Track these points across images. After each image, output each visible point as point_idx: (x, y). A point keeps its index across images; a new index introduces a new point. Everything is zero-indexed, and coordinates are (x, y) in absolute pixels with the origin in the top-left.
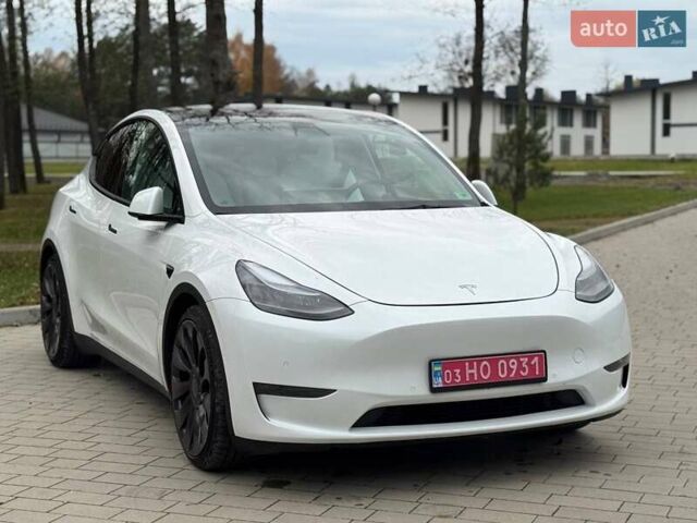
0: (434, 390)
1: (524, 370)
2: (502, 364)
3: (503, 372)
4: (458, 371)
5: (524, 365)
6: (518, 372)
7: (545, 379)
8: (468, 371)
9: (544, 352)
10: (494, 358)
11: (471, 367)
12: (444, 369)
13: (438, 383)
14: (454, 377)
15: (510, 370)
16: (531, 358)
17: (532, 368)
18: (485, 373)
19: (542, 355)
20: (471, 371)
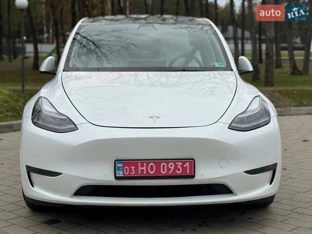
0: (117, 178)
1: (179, 170)
2: (164, 166)
3: (164, 171)
4: (133, 168)
5: (179, 167)
6: (174, 170)
7: (193, 177)
8: (140, 168)
9: (194, 160)
10: (158, 162)
11: (142, 166)
12: (124, 166)
13: (120, 174)
14: (130, 170)
15: (169, 169)
16: (184, 163)
17: (184, 169)
18: (152, 170)
19: (192, 162)
20: (142, 168)
